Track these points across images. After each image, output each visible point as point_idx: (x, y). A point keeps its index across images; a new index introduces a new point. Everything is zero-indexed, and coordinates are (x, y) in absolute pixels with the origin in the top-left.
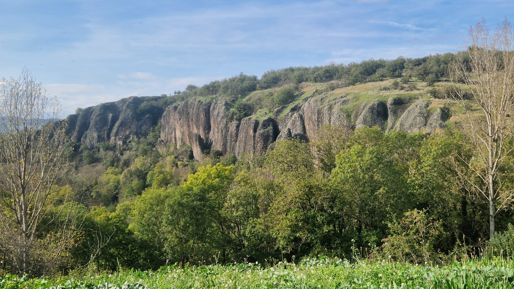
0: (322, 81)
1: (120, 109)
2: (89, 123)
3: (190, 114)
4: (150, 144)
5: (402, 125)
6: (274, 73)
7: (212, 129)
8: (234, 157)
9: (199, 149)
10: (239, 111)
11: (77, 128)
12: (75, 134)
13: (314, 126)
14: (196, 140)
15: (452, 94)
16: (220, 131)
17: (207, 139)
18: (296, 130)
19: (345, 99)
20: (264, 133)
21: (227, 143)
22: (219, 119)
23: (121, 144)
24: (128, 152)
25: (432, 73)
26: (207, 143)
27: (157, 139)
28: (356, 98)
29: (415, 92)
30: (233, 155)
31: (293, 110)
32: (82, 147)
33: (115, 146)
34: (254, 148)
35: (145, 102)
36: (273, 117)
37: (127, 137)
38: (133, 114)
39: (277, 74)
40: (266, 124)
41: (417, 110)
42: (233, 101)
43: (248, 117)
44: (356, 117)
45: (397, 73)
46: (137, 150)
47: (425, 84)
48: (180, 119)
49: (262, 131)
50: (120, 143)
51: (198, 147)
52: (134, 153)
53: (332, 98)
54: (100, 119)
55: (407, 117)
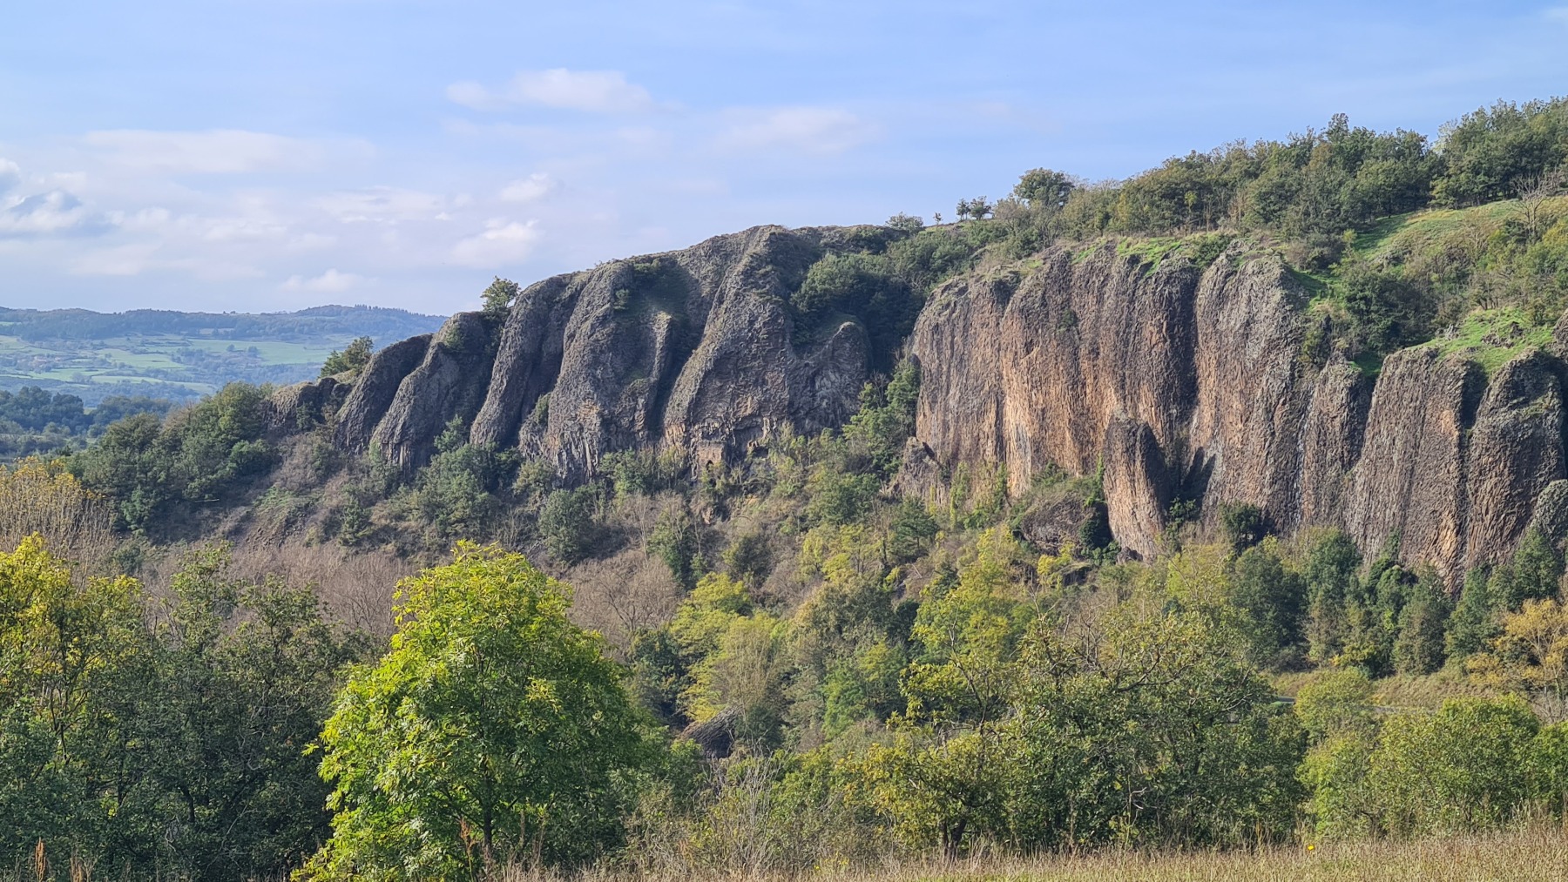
1: (708, 288)
2: (558, 357)
3: (1085, 325)
4: (859, 464)
7: (1203, 396)
8: (1343, 540)
9: (1144, 498)
10: (1358, 312)
11: (498, 380)
12: (490, 407)
14: (1129, 451)
16: (1259, 413)
17: (1181, 445)
20: (1516, 425)
21: (1296, 468)
22: (1254, 351)
23: (717, 461)
24: (752, 500)
26: (1178, 463)
27: (899, 441)
30: (1334, 531)
32: (528, 472)
33: (685, 472)
35: (830, 257)
37: (746, 428)
38: (773, 320)
40: (1523, 383)
42: (1323, 264)
43: (1424, 347)
46: (800, 493)
48: (1028, 347)
49: (1504, 418)
50: (711, 454)
51: (1141, 485)
52: (785, 506)
54: (615, 337)
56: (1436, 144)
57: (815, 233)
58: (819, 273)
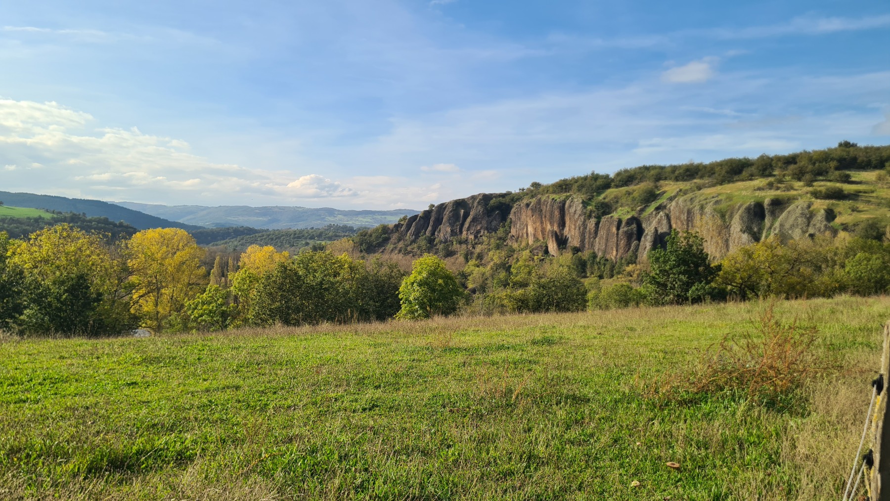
0: (684, 180)
1: (470, 206)
2: (443, 218)
3: (544, 211)
4: (500, 239)
5: (782, 225)
7: (567, 225)
8: (594, 253)
9: (555, 245)
10: (597, 209)
11: (431, 223)
12: (430, 228)
13: (683, 224)
14: (552, 236)
15: (839, 195)
16: (577, 228)
17: (562, 235)
18: (662, 229)
19: (716, 199)
20: (628, 230)
21: (585, 239)
22: (576, 216)
24: (479, 246)
25: (807, 173)
26: (562, 238)
27: (508, 234)
28: (730, 198)
29: (793, 193)
30: (592, 251)
31: (658, 209)
32: (437, 240)
33: (467, 240)
34: (617, 245)
35: (494, 199)
36: (636, 215)
37: (478, 232)
38: (484, 210)
39: (633, 173)
40: (630, 222)
41: (799, 211)
42: (590, 199)
43: (610, 216)
44: (731, 217)
45: (767, 172)
46: (489, 244)
47: (801, 183)
48: (533, 216)
49: (625, 229)
50: (472, 237)
51: (554, 242)
52: (486, 247)
53: (702, 198)
54: (453, 215)
55: (787, 218)
56: (612, 176)
57: (491, 194)
58: (492, 202)
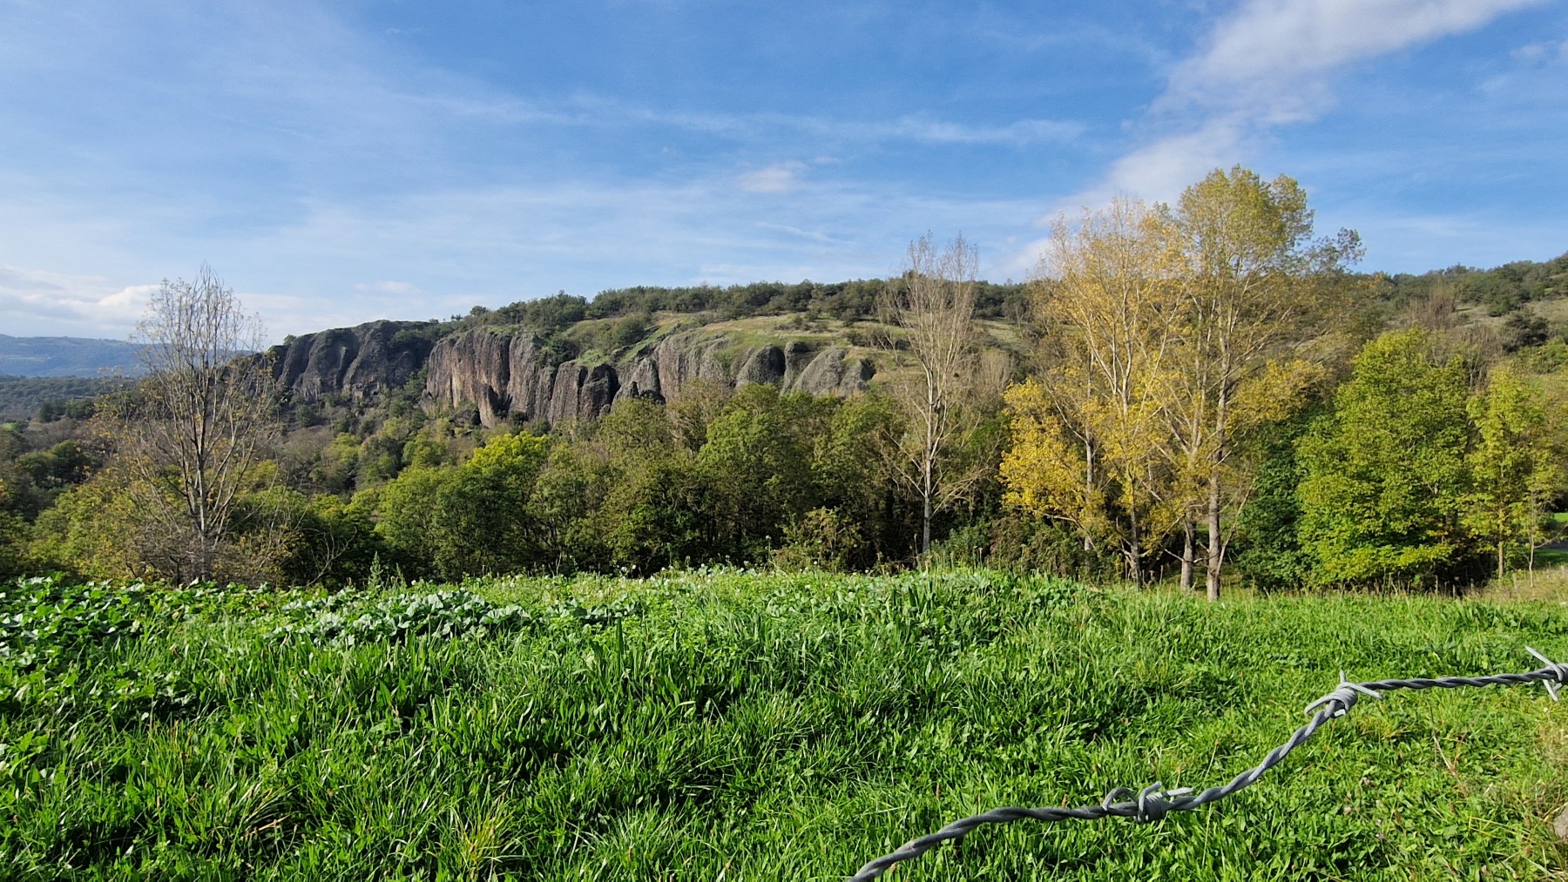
0: (687, 310)
1: (360, 340)
2: (307, 361)
3: (477, 354)
4: (409, 398)
5: (804, 383)
6: (613, 293)
7: (511, 378)
8: (547, 423)
9: (489, 409)
10: (555, 351)
11: (286, 368)
12: (283, 377)
13: (674, 379)
14: (487, 395)
15: (882, 341)
16: (525, 382)
17: (503, 393)
18: (646, 385)
19: (721, 339)
20: (595, 387)
21: (535, 400)
22: (524, 363)
23: (361, 396)
24: (372, 409)
25: (850, 307)
26: (502, 400)
27: (421, 391)
28: (739, 339)
29: (827, 335)
30: (544, 420)
31: (642, 353)
32: (294, 399)
33: (350, 400)
34: (579, 410)
35: (403, 331)
36: (609, 363)
37: (371, 386)
38: (381, 349)
39: (619, 297)
40: (597, 374)
41: (828, 362)
42: (547, 335)
43: (572, 362)
44: (738, 368)
45: (800, 305)
46: (387, 407)
47: (840, 323)
48: (460, 361)
49: (591, 384)
50: (360, 394)
51: (490, 406)
52: (382, 411)
53: (702, 338)
55: (813, 372)
56: (590, 300)
57: (400, 323)
58: (398, 335)
